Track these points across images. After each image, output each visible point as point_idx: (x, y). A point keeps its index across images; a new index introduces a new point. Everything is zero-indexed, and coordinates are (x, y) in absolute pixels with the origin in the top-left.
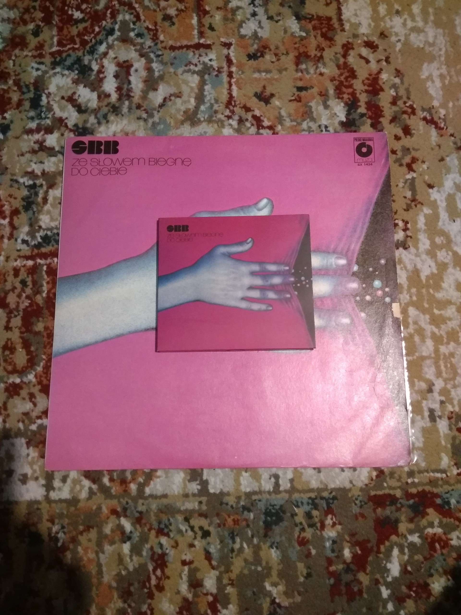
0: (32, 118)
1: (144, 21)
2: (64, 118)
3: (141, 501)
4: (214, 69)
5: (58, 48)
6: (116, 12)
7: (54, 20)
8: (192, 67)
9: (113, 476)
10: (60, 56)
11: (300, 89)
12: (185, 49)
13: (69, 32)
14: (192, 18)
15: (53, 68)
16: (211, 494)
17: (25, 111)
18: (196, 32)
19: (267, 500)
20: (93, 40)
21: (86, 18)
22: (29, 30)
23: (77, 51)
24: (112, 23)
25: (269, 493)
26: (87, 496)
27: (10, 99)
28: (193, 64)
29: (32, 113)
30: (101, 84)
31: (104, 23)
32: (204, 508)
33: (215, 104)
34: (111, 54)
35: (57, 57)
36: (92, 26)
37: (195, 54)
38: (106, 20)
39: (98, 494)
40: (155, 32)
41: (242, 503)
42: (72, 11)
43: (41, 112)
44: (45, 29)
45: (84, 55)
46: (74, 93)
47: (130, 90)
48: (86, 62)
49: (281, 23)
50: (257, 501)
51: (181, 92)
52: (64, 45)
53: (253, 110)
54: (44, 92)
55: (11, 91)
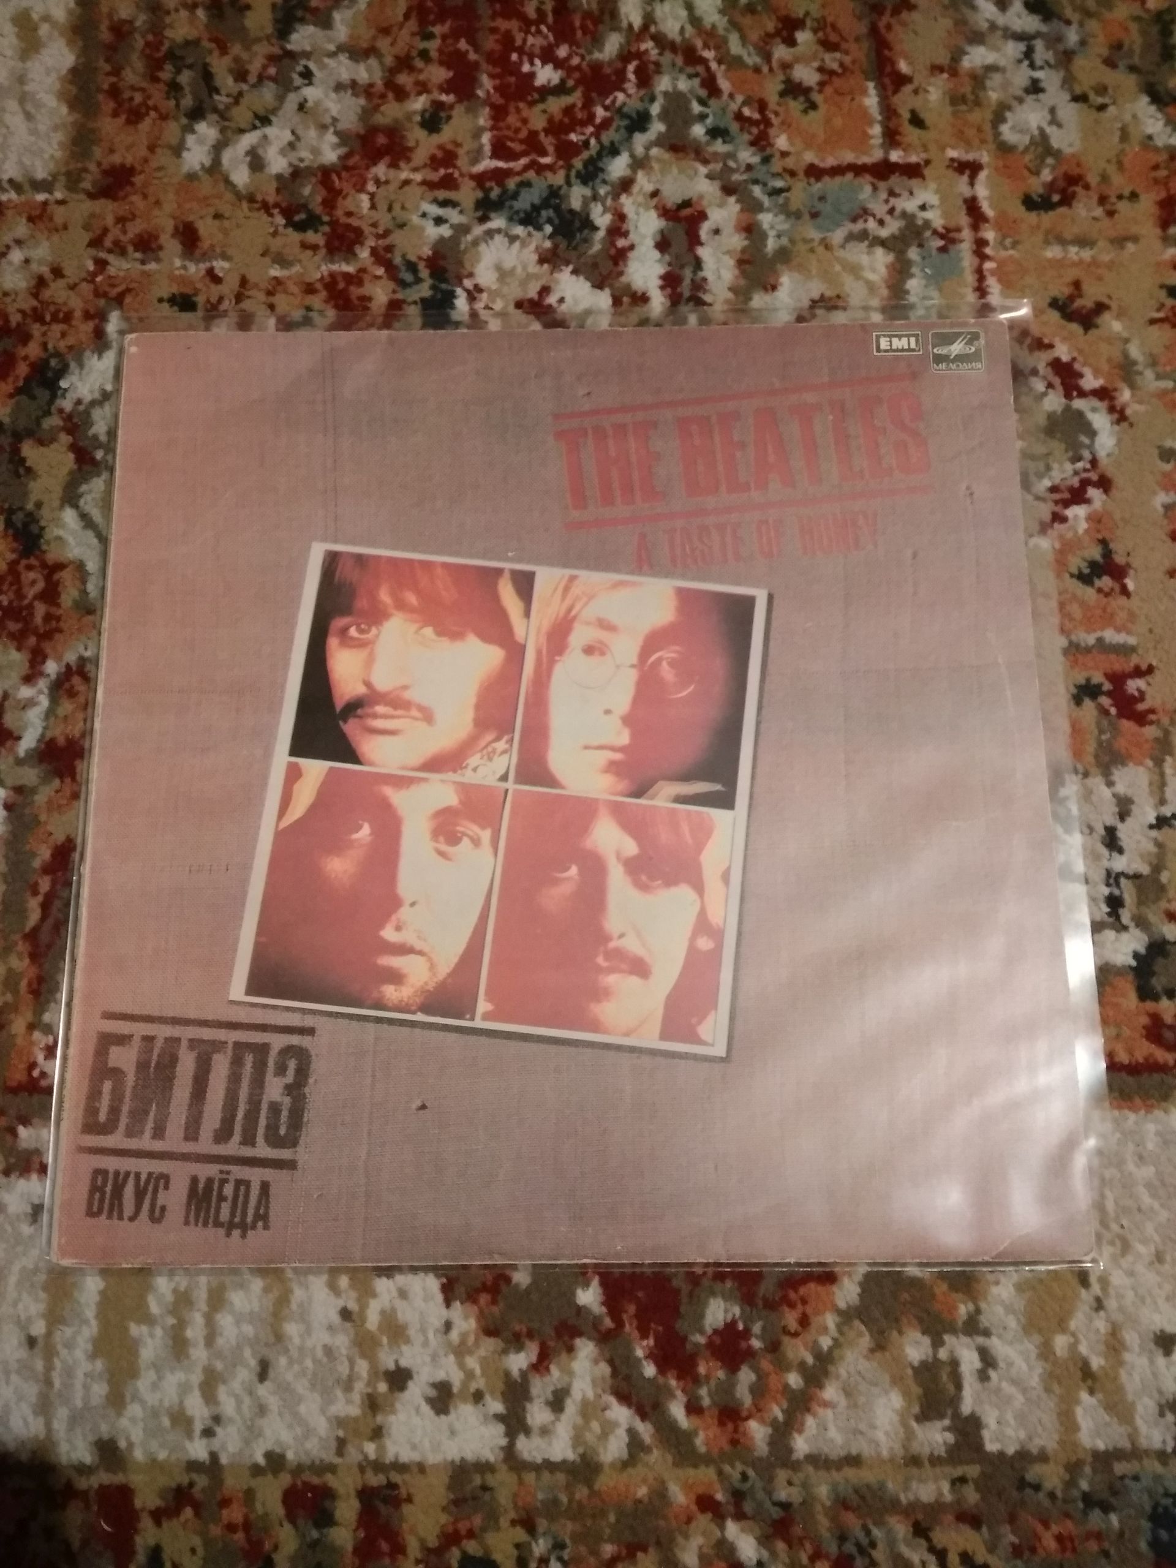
1: (731, 96)
3: (782, 1475)
4: (935, 232)
5: (495, 164)
6: (652, 67)
7: (481, 86)
8: (871, 224)
9: (699, 1398)
10: (501, 183)
12: (849, 176)
13: (525, 121)
14: (864, 92)
15: (483, 219)
16: (992, 1454)
18: (876, 130)
19: (1157, 1478)
20: (593, 141)
21: (571, 83)
22: (415, 112)
23: (549, 174)
24: (642, 100)
25: (1162, 1455)
26: (625, 1455)
27: (366, 299)
28: (874, 216)
30: (620, 266)
31: (621, 97)
32: (972, 1496)
34: (644, 183)
35: (491, 189)
36: (588, 104)
37: (875, 188)
38: (624, 91)
39: (656, 1453)
40: (762, 127)
41: (1084, 1486)
42: (532, 64)
44: (458, 111)
45: (569, 183)
46: (545, 290)
47: (699, 285)
48: (576, 204)
49: (1112, 110)
50: (1127, 1481)
51: (842, 295)
52: (513, 156)
53: (1051, 346)
54: (460, 284)
55: (366, 278)
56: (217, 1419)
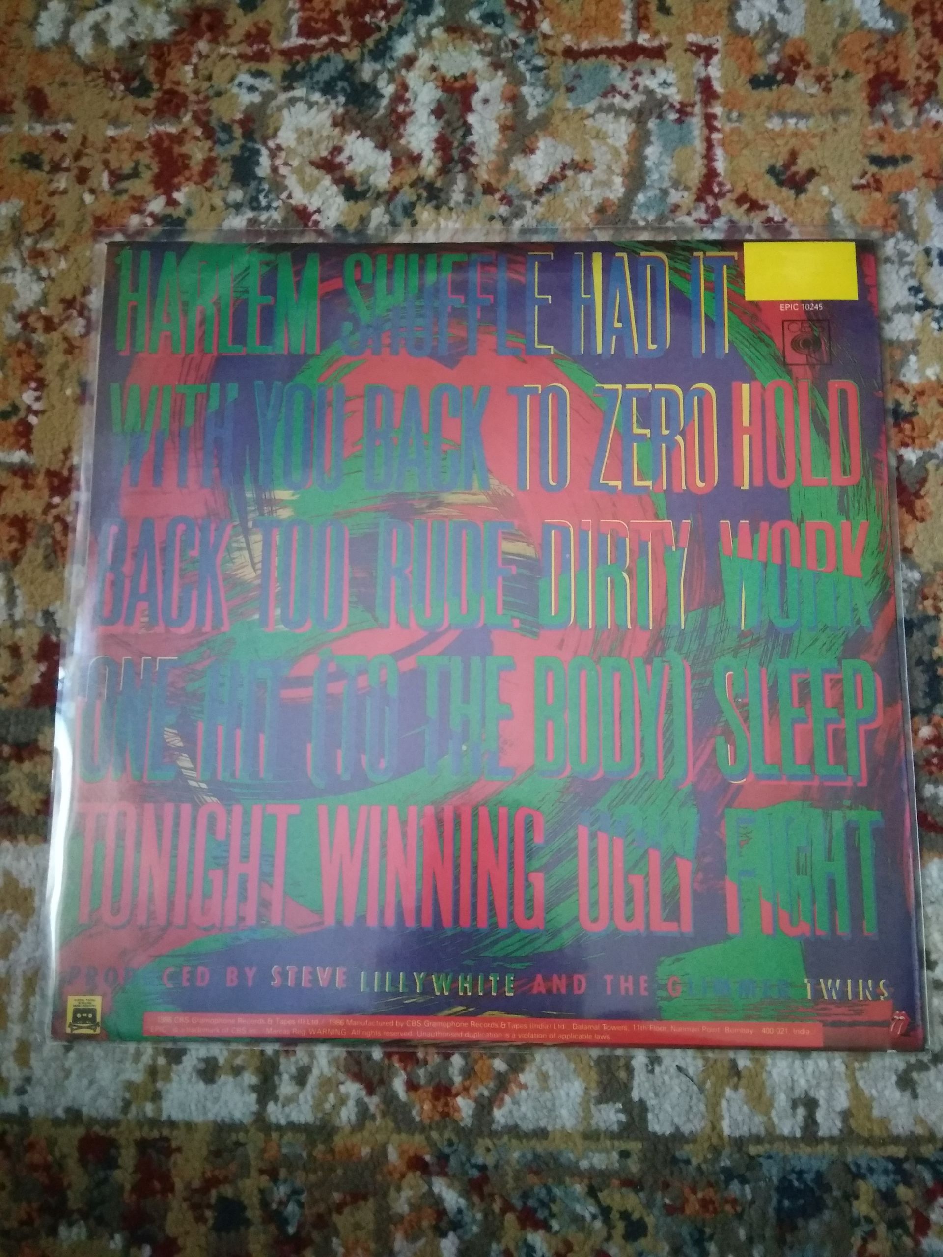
0: (237, 207)
2: (312, 208)
3: (482, 1142)
4: (672, 106)
5: (301, 41)
8: (618, 100)
9: (417, 1077)
10: (306, 59)
11: (878, 161)
12: (602, 57)
13: (327, 3)
15: (289, 88)
16: (654, 1134)
17: (221, 187)
18: (626, 17)
19: (786, 1158)
20: (383, 24)
23: (344, 50)
25: (791, 1140)
26: (354, 1121)
27: (186, 157)
28: (620, 93)
29: (237, 195)
30: (401, 130)
32: (634, 1167)
33: (672, 191)
34: (425, 59)
35: (298, 62)
37: (624, 68)
39: (380, 1118)
40: (529, 13)
41: (725, 1162)
43: (259, 191)
45: (362, 60)
46: (336, 150)
47: (469, 150)
48: (366, 77)
50: (760, 1160)
51: (588, 158)
52: (316, 34)
53: (765, 207)
54: (265, 144)
55: (188, 138)
56: (28, 1080)
